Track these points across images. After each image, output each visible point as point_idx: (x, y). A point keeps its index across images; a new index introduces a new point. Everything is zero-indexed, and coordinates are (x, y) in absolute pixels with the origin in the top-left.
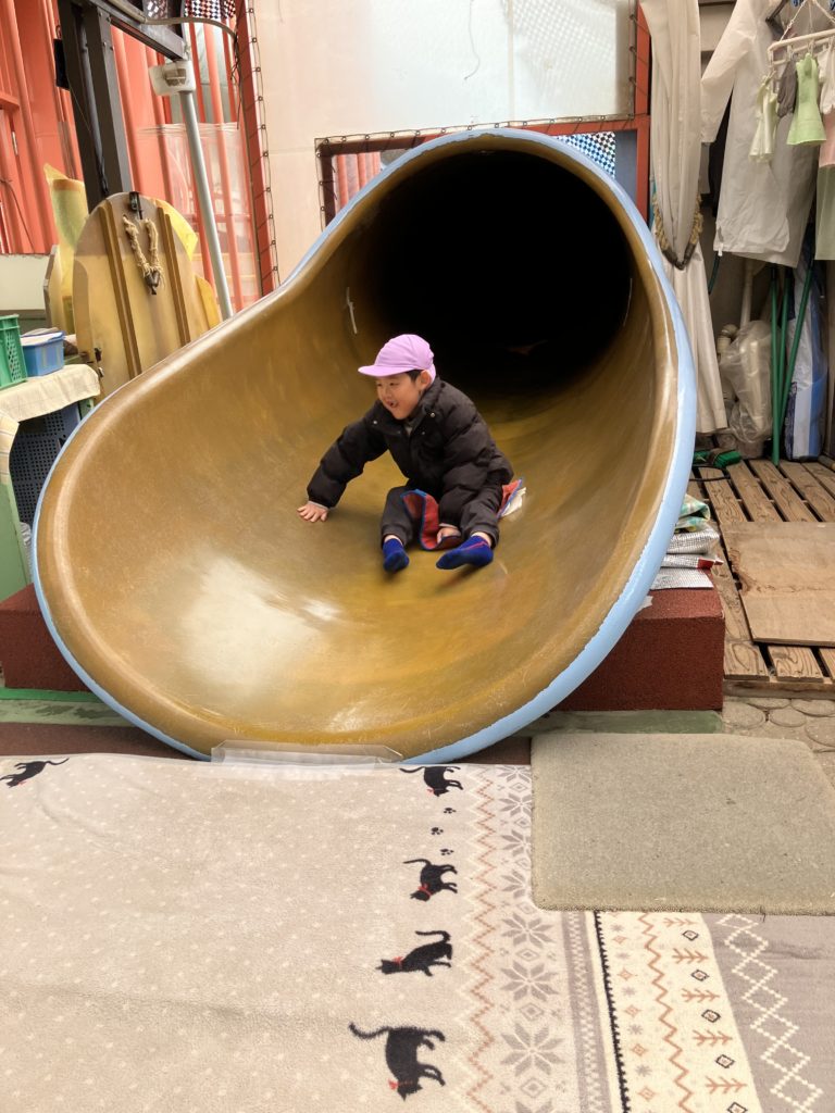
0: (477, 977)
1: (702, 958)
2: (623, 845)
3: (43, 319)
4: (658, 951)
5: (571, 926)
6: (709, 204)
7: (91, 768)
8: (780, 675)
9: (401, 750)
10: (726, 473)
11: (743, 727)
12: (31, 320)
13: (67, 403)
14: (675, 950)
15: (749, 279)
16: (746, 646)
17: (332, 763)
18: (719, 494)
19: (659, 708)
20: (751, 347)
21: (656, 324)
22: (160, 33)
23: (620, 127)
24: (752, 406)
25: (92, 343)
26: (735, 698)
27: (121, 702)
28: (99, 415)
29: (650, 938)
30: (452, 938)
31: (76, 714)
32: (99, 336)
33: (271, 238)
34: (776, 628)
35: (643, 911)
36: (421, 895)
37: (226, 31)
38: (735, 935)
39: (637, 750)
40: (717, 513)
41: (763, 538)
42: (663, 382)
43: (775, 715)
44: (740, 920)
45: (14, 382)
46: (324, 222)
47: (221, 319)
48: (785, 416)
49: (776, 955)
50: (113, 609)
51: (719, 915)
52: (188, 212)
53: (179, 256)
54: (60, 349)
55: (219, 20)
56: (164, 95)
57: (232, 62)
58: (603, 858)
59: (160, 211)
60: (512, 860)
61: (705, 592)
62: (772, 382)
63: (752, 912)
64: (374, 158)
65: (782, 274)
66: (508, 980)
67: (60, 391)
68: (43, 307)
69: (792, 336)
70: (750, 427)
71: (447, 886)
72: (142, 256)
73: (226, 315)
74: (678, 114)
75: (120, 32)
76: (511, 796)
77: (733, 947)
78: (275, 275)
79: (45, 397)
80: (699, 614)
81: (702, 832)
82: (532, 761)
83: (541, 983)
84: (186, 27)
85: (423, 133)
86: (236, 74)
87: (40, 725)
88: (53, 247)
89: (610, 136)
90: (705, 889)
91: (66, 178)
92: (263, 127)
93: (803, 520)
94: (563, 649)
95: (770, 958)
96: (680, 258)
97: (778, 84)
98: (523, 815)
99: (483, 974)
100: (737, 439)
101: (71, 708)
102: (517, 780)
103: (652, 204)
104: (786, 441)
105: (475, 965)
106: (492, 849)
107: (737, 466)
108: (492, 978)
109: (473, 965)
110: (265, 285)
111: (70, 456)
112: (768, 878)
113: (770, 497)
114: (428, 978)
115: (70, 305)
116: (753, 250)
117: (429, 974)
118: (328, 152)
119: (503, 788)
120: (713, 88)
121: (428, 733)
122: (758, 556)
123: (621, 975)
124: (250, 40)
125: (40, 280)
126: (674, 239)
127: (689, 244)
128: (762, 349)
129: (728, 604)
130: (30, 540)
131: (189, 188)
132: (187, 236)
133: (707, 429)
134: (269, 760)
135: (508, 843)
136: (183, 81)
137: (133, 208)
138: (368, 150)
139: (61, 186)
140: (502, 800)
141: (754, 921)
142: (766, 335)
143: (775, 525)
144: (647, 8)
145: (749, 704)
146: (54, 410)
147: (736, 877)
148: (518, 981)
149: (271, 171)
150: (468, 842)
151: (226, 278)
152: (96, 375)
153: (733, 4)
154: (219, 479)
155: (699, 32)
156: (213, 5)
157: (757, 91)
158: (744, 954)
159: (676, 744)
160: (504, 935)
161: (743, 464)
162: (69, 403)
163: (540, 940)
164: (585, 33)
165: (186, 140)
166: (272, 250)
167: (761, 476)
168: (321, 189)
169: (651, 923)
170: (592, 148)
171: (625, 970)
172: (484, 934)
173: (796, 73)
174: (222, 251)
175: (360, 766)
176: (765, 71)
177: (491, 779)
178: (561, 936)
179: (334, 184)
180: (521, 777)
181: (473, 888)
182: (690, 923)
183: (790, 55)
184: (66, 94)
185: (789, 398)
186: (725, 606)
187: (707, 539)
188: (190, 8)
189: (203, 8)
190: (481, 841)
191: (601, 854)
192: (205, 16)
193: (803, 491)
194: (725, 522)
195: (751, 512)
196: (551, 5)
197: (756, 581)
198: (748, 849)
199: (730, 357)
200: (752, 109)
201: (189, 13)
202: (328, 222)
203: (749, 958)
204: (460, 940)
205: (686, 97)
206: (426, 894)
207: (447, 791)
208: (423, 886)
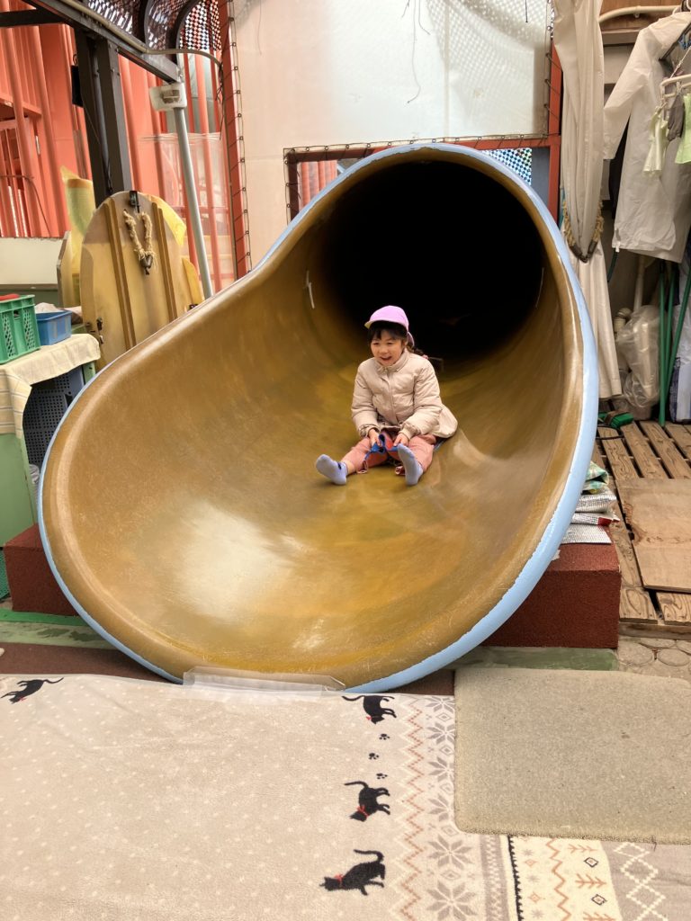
0: (406, 897)
1: (601, 883)
2: (533, 773)
3: (56, 291)
4: (564, 876)
5: (489, 849)
6: (609, 208)
7: (82, 687)
8: (667, 619)
9: (346, 681)
10: (620, 433)
11: (635, 665)
12: (44, 292)
13: (72, 367)
14: (578, 875)
15: (641, 270)
16: (638, 592)
17: (285, 689)
18: (614, 451)
19: (564, 646)
20: (642, 328)
21: (564, 313)
22: (160, 61)
23: (536, 144)
24: (642, 376)
25: (95, 316)
26: (629, 638)
27: (109, 631)
28: (98, 383)
29: (556, 863)
30: (385, 859)
31: (70, 637)
32: (101, 309)
33: (245, 229)
34: (664, 576)
35: (551, 837)
36: (359, 816)
37: (213, 61)
38: (629, 863)
39: (546, 685)
40: (613, 469)
41: (652, 493)
42: (570, 367)
43: (663, 654)
44: (633, 848)
45: (29, 351)
46: (289, 218)
47: (203, 298)
48: (670, 385)
49: (665, 882)
50: (105, 550)
51: (616, 843)
52: (178, 205)
53: (169, 243)
54: (68, 321)
55: (208, 51)
56: (161, 110)
57: (218, 86)
58: (516, 785)
59: (154, 206)
60: (437, 785)
61: (604, 548)
62: (659, 357)
63: (645, 841)
64: (334, 165)
65: (669, 268)
66: (433, 901)
67: (67, 358)
68: (55, 282)
69: (677, 319)
70: (640, 394)
71: (381, 808)
72: (138, 243)
73: (207, 295)
74: (584, 138)
75: (126, 61)
76: (437, 725)
77: (627, 874)
78: (247, 259)
79: (54, 362)
80: (599, 568)
81: (600, 763)
82: (456, 692)
83: (462, 904)
84: (181, 57)
85: (373, 146)
86: (220, 96)
87: (40, 645)
88: (66, 233)
89: (528, 151)
90: (604, 819)
91: (78, 178)
92: (241, 138)
93: (685, 477)
94: (484, 598)
95: (659, 884)
96: (585, 253)
97: (668, 113)
98: (447, 742)
99: (411, 894)
100: (629, 403)
101: (68, 631)
102: (443, 710)
103: (561, 207)
104: (671, 407)
105: (404, 886)
106: (420, 774)
107: (630, 425)
108: (419, 898)
109: (403, 885)
110: (240, 270)
111: (73, 418)
112: (659, 809)
113: (657, 455)
114: (364, 897)
115: (78, 281)
116: (646, 248)
117: (364, 893)
118: (294, 159)
119: (430, 717)
120: (613, 115)
121: (367, 667)
122: (648, 509)
123: (530, 898)
124: (233, 68)
125: (55, 260)
126: (580, 237)
127: (592, 241)
128: (652, 329)
129: (623, 552)
130: (39, 479)
131: (179, 182)
132: (177, 225)
133: (605, 395)
134: (233, 685)
135: (434, 769)
136: (176, 100)
137: (132, 203)
138: (327, 159)
139: (74, 184)
140: (430, 728)
141: (646, 850)
142: (655, 317)
143: (662, 481)
144: (560, 49)
145: (641, 644)
146: (61, 373)
147: (630, 808)
148: (440, 901)
149: (247, 174)
150: (400, 767)
151: (207, 256)
152: (98, 343)
153: (632, 45)
154: (197, 435)
155: (603, 70)
156: (203, 39)
157: (650, 118)
158: (637, 881)
159: (577, 680)
160: (430, 857)
161: (635, 425)
162: (74, 367)
163: (461, 861)
164: (506, 69)
165: (178, 147)
166: (246, 238)
167: (650, 435)
168: (288, 189)
169: (558, 849)
170: (513, 160)
171: (534, 894)
172: (413, 856)
173: (684, 104)
174: (205, 234)
175: (309, 692)
176: (658, 101)
177: (420, 709)
178: (480, 859)
179: (299, 186)
180: (446, 707)
181: (405, 810)
182: (591, 850)
183: (679, 90)
184: (81, 110)
185: (674, 370)
186: (621, 559)
187: (607, 500)
188: (184, 40)
189: (195, 41)
190: (411, 767)
191: (514, 782)
192: (197, 47)
193: (685, 450)
194: (620, 478)
195: (642, 469)
196: (478, 46)
197: (646, 532)
198: (641, 782)
199: (625, 336)
200: (645, 134)
201: (184, 44)
202: (292, 217)
203: (642, 884)
204: (392, 861)
205: (591, 121)
206: (363, 815)
207: (383, 719)
208: (361, 807)
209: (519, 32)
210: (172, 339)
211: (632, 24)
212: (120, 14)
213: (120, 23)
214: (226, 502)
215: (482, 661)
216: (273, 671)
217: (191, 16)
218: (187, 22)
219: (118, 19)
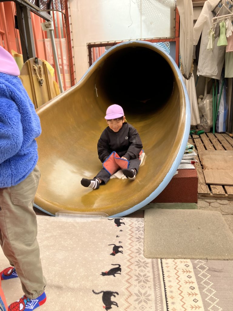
0: (128, 277)
1: (190, 272)
2: (169, 240)
4: (178, 270)
5: (154, 263)
6: (196, 62)
8: (213, 193)
9: (108, 214)
10: (200, 136)
11: (203, 208)
14: (183, 270)
15: (207, 82)
16: (204, 185)
17: (89, 217)
18: (198, 142)
19: (180, 202)
20: (207, 102)
21: (180, 95)
22: (44, 14)
23: (171, 40)
24: (207, 118)
26: (201, 199)
29: (176, 266)
33: (74, 70)
34: (213, 180)
35: (174, 259)
36: (113, 254)
37: (62, 13)
38: (199, 265)
39: (174, 214)
40: (197, 147)
41: (210, 155)
42: (182, 112)
43: (212, 204)
44: (201, 261)
47: (60, 93)
48: (216, 121)
49: (210, 271)
51: (195, 260)
52: (51, 63)
53: (48, 75)
55: (61, 10)
56: (45, 30)
57: (64, 22)
58: (163, 244)
59: (43, 63)
60: (138, 244)
61: (193, 170)
62: (213, 111)
63: (204, 259)
64: (103, 48)
65: (216, 81)
66: (137, 278)
69: (218, 98)
70: (206, 124)
71: (120, 252)
72: (38, 75)
73: (61, 92)
74: (187, 38)
75: (33, 14)
76: (138, 227)
77: (198, 269)
80: (191, 176)
81: (191, 237)
82: (145, 217)
83: (146, 279)
84: (51, 12)
85: (117, 42)
86: (65, 25)
90: (191, 253)
91: (17, 53)
92: (72, 40)
93: (221, 150)
94: (153, 186)
95: (209, 272)
96: (188, 77)
97: (215, 29)
98: (141, 232)
100: (203, 127)
102: (140, 222)
103: (180, 61)
104: (217, 128)
105: (127, 274)
106: (133, 241)
107: (203, 134)
108: (132, 277)
110: (72, 84)
112: (209, 250)
113: (212, 143)
114: (114, 277)
116: (208, 75)
117: (115, 276)
118: (90, 47)
119: (136, 224)
120: (197, 30)
121: (116, 209)
122: (208, 160)
123: (167, 277)
124: (69, 16)
126: (186, 71)
127: (190, 73)
128: (210, 102)
129: (200, 173)
131: (52, 56)
132: (51, 70)
133: (195, 124)
134: (72, 216)
135: (137, 240)
136: (50, 27)
137: (36, 62)
138: (101, 46)
139: (16, 56)
140: (136, 228)
141: (205, 262)
142: (211, 98)
143: (213, 151)
144: (179, 8)
145: (205, 201)
147: (200, 249)
148: (139, 278)
149: (74, 52)
150: (126, 239)
151: (62, 81)
153: (202, 7)
154: (59, 138)
155: (193, 15)
156: (59, 6)
157: (209, 31)
159: (184, 212)
160: (136, 265)
161: (205, 134)
163: (145, 267)
164: (161, 15)
165: (51, 43)
166: (74, 73)
167: (210, 137)
168: (88, 57)
169: (176, 262)
170: (164, 46)
171: (169, 275)
172: (130, 265)
173: (220, 26)
174: (61, 74)
175: (97, 218)
176: (211, 25)
177: (133, 222)
178: (151, 266)
179: (92, 56)
181: (127, 252)
182: (187, 262)
183: (218, 21)
184: (18, 30)
185: (217, 116)
186: (198, 174)
187: (194, 155)
188: (53, 7)
189: (56, 7)
190: (130, 239)
192: (57, 9)
193: (221, 141)
194: (199, 150)
196: (152, 7)
197: (207, 167)
198: (203, 242)
199: (201, 104)
200: (207, 36)
202: (90, 66)
203: (203, 272)
204: (123, 267)
205: (189, 32)
207: (121, 225)
208: (113, 252)
209: (165, 3)
210: (50, 106)
214: (68, 160)
215: (153, 207)
216: (85, 211)
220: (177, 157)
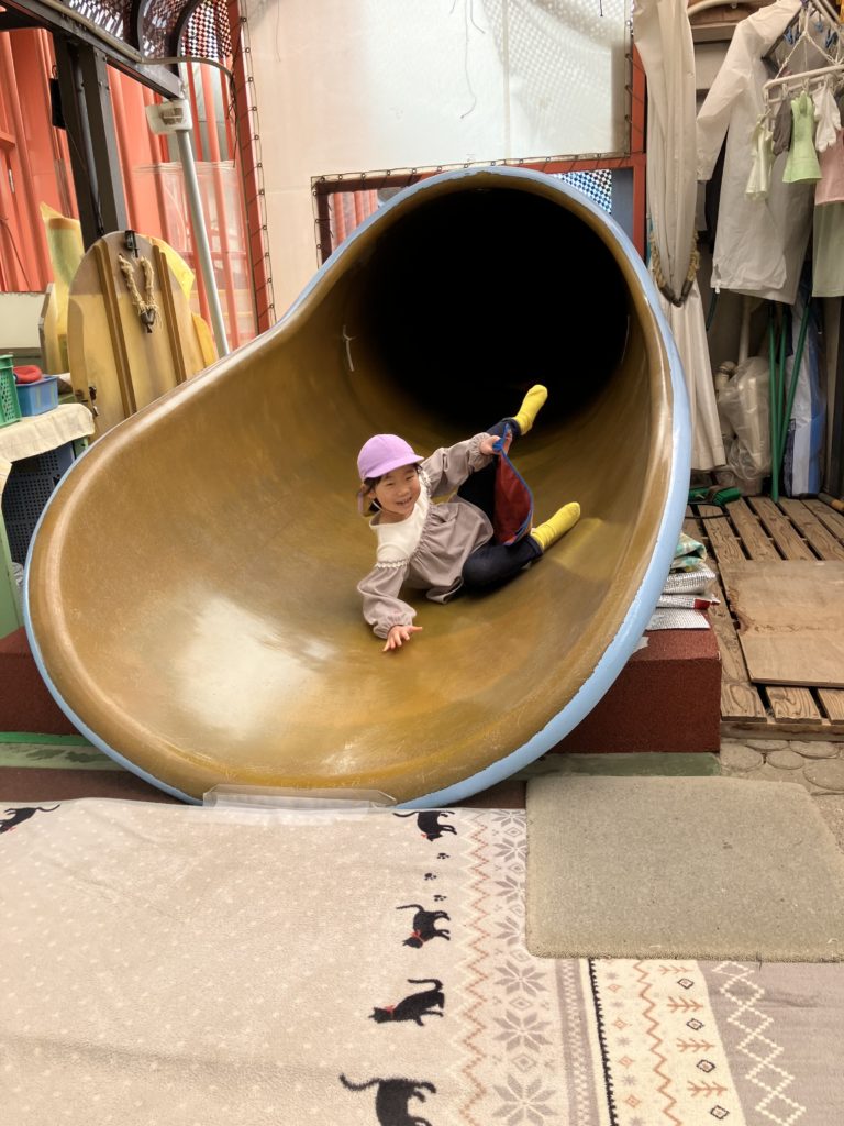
0: (469, 1027)
1: (697, 1006)
2: (618, 890)
3: (38, 357)
4: (653, 999)
5: (565, 974)
6: (706, 241)
7: (82, 813)
8: (777, 716)
9: (394, 794)
10: (725, 511)
11: (740, 770)
12: (25, 358)
13: (61, 442)
14: (671, 999)
15: (747, 314)
16: (744, 688)
17: (324, 807)
18: (718, 532)
19: (655, 751)
20: (749, 385)
21: (653, 361)
22: (158, 73)
23: (616, 164)
24: (750, 443)
25: (87, 383)
26: (734, 740)
27: (114, 747)
28: (92, 456)
29: (644, 986)
31: (67, 758)
32: (93, 375)
33: (267, 276)
34: (774, 668)
35: (638, 958)
36: (414, 942)
37: (223, 71)
38: (731, 983)
39: (633, 793)
40: (716, 551)
41: (761, 576)
42: (658, 422)
43: (773, 757)
44: (736, 968)
45: (8, 422)
46: (320, 260)
47: (217, 356)
48: (784, 453)
49: (772, 1003)
50: (105, 651)
51: (715, 962)
52: (185, 250)
53: (175, 294)
54: (54, 388)
55: (216, 60)
56: (161, 133)
57: (230, 102)
58: (598, 903)
59: (155, 249)
60: (505, 906)
61: (701, 633)
62: (770, 419)
63: (748, 959)
64: (371, 197)
65: (780, 311)
66: (501, 1030)
67: (55, 431)
68: (36, 344)
69: (790, 372)
70: (748, 464)
71: (439, 933)
72: (137, 294)
73: (222, 353)
74: (673, 155)
75: (117, 72)
76: (506, 841)
77: (728, 995)
78: (271, 313)
79: (38, 436)
80: (695, 655)
81: (698, 877)
82: (528, 804)
83: (534, 1032)
84: (183, 66)
85: (419, 171)
86: (232, 114)
87: (31, 769)
88: (49, 285)
89: (608, 173)
90: (700, 936)
91: (62, 216)
92: (260, 166)
93: (802, 558)
94: (558, 691)
95: (766, 1006)
96: (678, 295)
97: (773, 122)
98: (517, 860)
99: (475, 1024)
100: (736, 476)
101: (62, 752)
102: (512, 824)
103: (649, 241)
104: (785, 478)
105: (467, 1015)
106: (486, 895)
107: (736, 503)
108: (484, 1027)
109: (465, 1014)
110: (261, 323)
111: (63, 497)
112: (766, 924)
113: (769, 535)
115: (65, 343)
116: (750, 287)
117: (420, 1023)
118: (324, 190)
119: (497, 833)
120: (709, 126)
121: (422, 778)
122: (757, 595)
123: (615, 1024)
124: (247, 79)
125: (35, 318)
126: (671, 276)
127: (686, 281)
128: (760, 385)
129: (726, 644)
130: (22, 581)
131: (186, 225)
132: (183, 273)
133: (705, 466)
134: (262, 805)
135: (502, 889)
136: (179, 120)
137: (128, 246)
138: (364, 189)
139: (57, 225)
140: (496, 845)
141: (751, 968)
142: (764, 371)
143: (774, 563)
144: (642, 48)
145: (747, 746)
146: (47, 450)
147: (732, 924)
148: (510, 1031)
149: (267, 209)
150: (462, 888)
151: (222, 315)
152: (91, 414)
153: (728, 42)
154: (214, 519)
155: (694, 71)
156: (210, 45)
157: (752, 129)
158: (740, 1003)
160: (497, 983)
161: (742, 501)
162: (64, 443)
163: (533, 988)
164: (579, 73)
165: (183, 178)
166: (268, 286)
167: (761, 513)
168: (317, 226)
169: (646, 970)
170: (591, 184)
171: (619, 1020)
172: (477, 983)
173: (791, 111)
174: (219, 288)
175: (353, 810)
176: (760, 109)
177: (486, 824)
178: (555, 985)
179: (331, 222)
180: (516, 821)
181: (467, 935)
182: (686, 971)
183: (785, 93)
184: (63, 133)
185: (788, 435)
186: (722, 647)
187: (703, 579)
188: (187, 47)
189: (200, 48)
190: (475, 887)
191: (595, 900)
192: (202, 55)
193: (802, 528)
194: (723, 560)
195: (750, 550)
196: (544, 46)
197: (754, 621)
198: (744, 895)
199: (728, 394)
200: (748, 147)
201: (186, 52)
202: (324, 260)
203: (744, 1007)
204: (453, 989)
205: (681, 135)
206: (419, 941)
207: (441, 836)
208: (416, 933)
209: (593, 29)
211: (728, 17)
212: (109, 16)
213: (108, 27)
214: (246, 598)
215: (558, 770)
216: (311, 787)
217: (194, 17)
218: (190, 25)
219: (107, 22)
220: (643, 585)
